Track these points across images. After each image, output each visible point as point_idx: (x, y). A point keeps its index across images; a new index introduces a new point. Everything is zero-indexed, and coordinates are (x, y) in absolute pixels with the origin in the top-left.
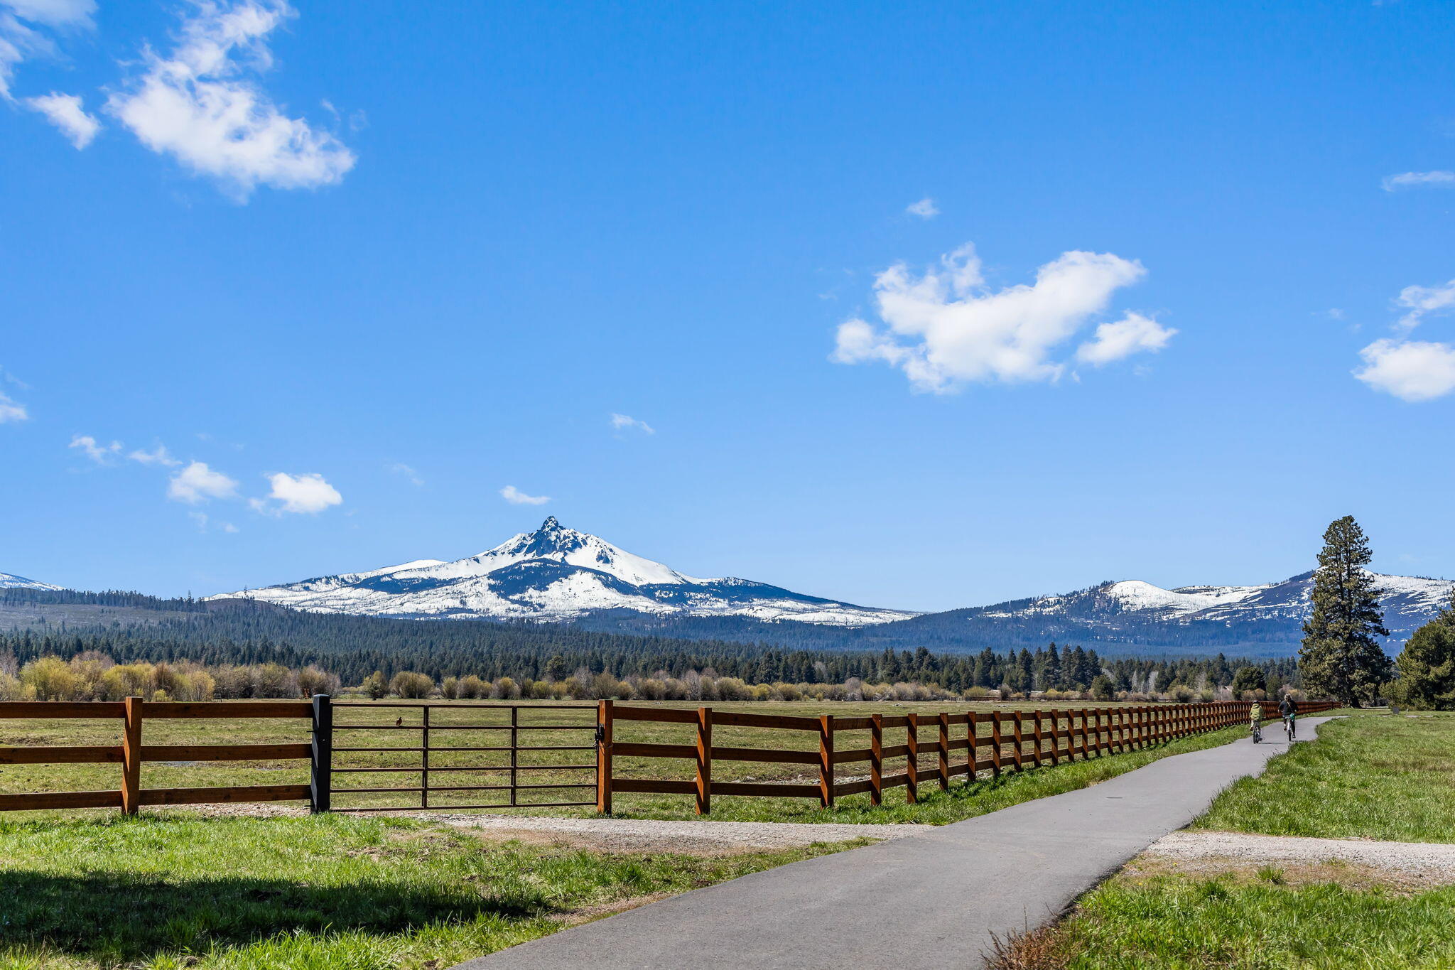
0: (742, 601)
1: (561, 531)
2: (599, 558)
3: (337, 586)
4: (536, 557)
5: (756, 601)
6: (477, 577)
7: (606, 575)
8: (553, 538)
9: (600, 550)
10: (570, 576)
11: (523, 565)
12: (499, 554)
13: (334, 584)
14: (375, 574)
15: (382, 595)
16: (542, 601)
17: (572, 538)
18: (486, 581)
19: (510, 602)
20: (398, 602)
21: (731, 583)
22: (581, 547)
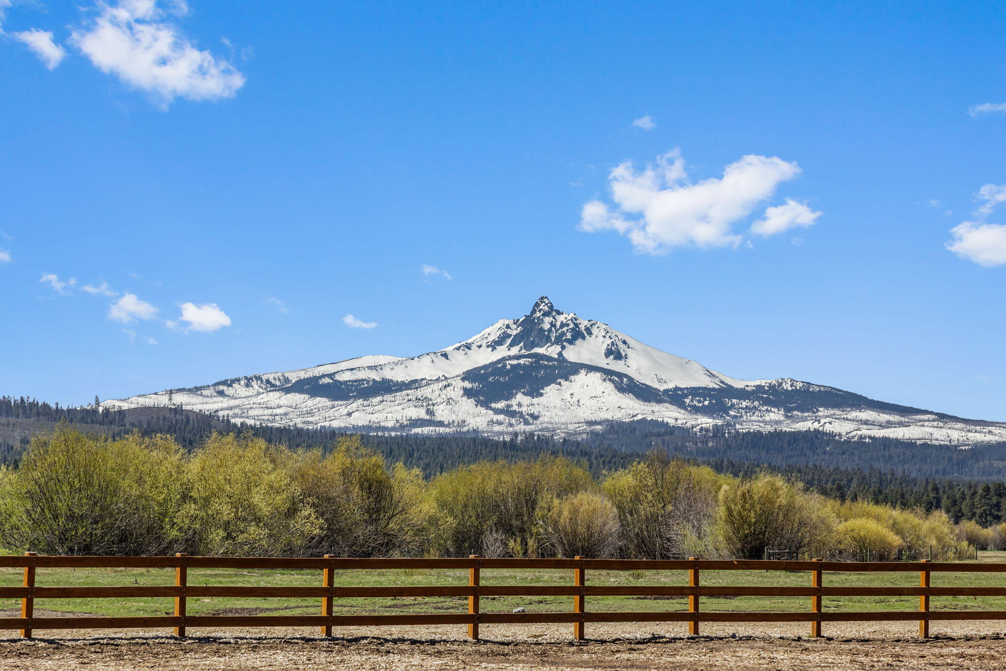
0: (803, 411)
1: (557, 317)
2: (609, 353)
3: (262, 391)
4: (523, 352)
5: (822, 412)
6: (446, 378)
7: (620, 375)
8: (546, 326)
9: (609, 342)
10: (573, 378)
11: (507, 362)
12: (474, 347)
13: (256, 387)
14: (309, 374)
15: (322, 401)
16: (535, 410)
17: (572, 326)
18: (460, 384)
19: (491, 412)
20: (344, 411)
21: (787, 386)
22: (584, 338)
